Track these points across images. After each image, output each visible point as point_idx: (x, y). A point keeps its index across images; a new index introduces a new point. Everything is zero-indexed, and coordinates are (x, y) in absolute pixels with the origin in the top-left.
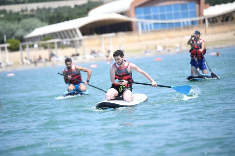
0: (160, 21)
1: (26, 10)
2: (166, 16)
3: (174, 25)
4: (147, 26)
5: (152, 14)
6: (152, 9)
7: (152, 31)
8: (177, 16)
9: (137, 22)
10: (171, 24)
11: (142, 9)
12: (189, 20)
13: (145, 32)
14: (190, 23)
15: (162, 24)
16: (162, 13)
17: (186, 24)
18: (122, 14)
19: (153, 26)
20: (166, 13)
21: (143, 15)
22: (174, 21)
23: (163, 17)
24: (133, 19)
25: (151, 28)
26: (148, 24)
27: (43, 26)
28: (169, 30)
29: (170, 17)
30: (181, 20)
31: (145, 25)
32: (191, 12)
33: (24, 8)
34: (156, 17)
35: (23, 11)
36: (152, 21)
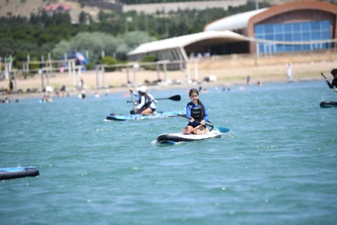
0: (283, 43)
1: (163, 12)
2: (293, 37)
3: (302, 47)
4: (268, 47)
5: (275, 33)
6: (275, 27)
7: (274, 54)
8: (306, 37)
9: (255, 43)
10: (298, 47)
11: (263, 26)
12: (321, 42)
13: (263, 55)
14: (321, 46)
15: (286, 45)
16: (288, 33)
17: (316, 47)
18: (240, 31)
19: (275, 48)
20: (292, 32)
21: (264, 34)
22: (301, 43)
23: (288, 37)
24: (251, 39)
25: (273, 50)
26: (270, 45)
27: (150, 41)
28: (296, 54)
29: (298, 37)
30: (312, 42)
31: (265, 46)
32: (323, 33)
33: (160, 10)
34: (279, 37)
35: (158, 13)
36: (275, 43)
